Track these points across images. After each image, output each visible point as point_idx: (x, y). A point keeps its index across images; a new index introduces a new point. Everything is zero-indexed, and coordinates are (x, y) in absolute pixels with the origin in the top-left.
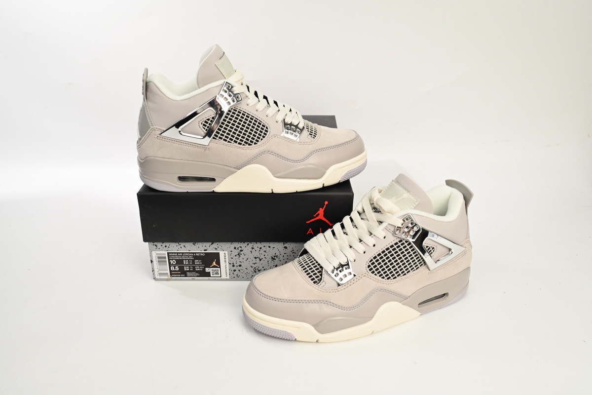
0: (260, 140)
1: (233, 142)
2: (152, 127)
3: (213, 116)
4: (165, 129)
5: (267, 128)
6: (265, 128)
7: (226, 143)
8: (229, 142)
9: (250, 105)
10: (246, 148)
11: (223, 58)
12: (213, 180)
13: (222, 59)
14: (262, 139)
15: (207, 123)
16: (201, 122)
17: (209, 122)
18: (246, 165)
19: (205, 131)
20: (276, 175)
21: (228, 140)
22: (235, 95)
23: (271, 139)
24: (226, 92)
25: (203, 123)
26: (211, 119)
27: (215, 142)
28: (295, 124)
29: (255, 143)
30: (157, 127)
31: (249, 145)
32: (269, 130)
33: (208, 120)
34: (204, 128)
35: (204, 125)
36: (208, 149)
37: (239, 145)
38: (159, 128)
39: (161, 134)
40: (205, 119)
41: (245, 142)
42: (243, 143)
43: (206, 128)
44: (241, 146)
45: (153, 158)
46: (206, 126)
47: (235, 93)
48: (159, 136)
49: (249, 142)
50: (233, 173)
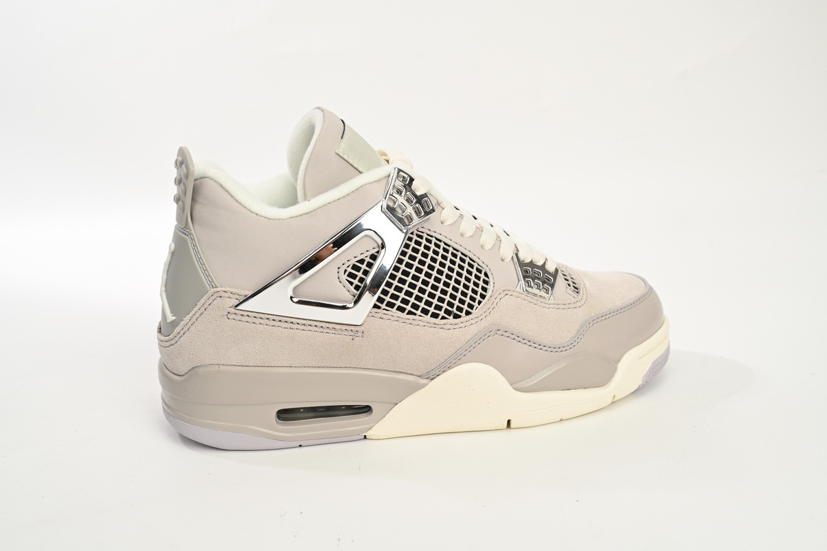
0: (476, 304)
1: (419, 312)
2: (213, 290)
3: (373, 252)
4: (250, 293)
5: (486, 275)
6: (482, 276)
7: (404, 315)
8: (410, 313)
9: (448, 223)
10: (448, 327)
11: (346, 132)
12: (367, 409)
13: (345, 136)
14: (480, 303)
15: (358, 269)
16: (345, 267)
17: (364, 267)
18: (449, 368)
19: (352, 288)
20: (516, 385)
21: (408, 308)
22: (420, 199)
23: (498, 300)
24: (399, 192)
25: (350, 270)
26: (368, 259)
27: (379, 315)
28: (540, 263)
29: (468, 313)
30: (227, 289)
31: (456, 316)
32: (491, 281)
33: (362, 261)
34: (351, 283)
35: (351, 275)
36: (360, 334)
37: (434, 320)
38: (234, 290)
39: (236, 306)
40: (353, 261)
41: (447, 312)
42: (442, 313)
43: (356, 282)
44: (438, 321)
45: (216, 368)
46: (354, 276)
47: (419, 193)
48: (233, 310)
49: (454, 310)
50: (417, 388)
